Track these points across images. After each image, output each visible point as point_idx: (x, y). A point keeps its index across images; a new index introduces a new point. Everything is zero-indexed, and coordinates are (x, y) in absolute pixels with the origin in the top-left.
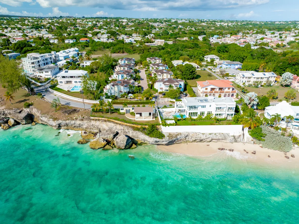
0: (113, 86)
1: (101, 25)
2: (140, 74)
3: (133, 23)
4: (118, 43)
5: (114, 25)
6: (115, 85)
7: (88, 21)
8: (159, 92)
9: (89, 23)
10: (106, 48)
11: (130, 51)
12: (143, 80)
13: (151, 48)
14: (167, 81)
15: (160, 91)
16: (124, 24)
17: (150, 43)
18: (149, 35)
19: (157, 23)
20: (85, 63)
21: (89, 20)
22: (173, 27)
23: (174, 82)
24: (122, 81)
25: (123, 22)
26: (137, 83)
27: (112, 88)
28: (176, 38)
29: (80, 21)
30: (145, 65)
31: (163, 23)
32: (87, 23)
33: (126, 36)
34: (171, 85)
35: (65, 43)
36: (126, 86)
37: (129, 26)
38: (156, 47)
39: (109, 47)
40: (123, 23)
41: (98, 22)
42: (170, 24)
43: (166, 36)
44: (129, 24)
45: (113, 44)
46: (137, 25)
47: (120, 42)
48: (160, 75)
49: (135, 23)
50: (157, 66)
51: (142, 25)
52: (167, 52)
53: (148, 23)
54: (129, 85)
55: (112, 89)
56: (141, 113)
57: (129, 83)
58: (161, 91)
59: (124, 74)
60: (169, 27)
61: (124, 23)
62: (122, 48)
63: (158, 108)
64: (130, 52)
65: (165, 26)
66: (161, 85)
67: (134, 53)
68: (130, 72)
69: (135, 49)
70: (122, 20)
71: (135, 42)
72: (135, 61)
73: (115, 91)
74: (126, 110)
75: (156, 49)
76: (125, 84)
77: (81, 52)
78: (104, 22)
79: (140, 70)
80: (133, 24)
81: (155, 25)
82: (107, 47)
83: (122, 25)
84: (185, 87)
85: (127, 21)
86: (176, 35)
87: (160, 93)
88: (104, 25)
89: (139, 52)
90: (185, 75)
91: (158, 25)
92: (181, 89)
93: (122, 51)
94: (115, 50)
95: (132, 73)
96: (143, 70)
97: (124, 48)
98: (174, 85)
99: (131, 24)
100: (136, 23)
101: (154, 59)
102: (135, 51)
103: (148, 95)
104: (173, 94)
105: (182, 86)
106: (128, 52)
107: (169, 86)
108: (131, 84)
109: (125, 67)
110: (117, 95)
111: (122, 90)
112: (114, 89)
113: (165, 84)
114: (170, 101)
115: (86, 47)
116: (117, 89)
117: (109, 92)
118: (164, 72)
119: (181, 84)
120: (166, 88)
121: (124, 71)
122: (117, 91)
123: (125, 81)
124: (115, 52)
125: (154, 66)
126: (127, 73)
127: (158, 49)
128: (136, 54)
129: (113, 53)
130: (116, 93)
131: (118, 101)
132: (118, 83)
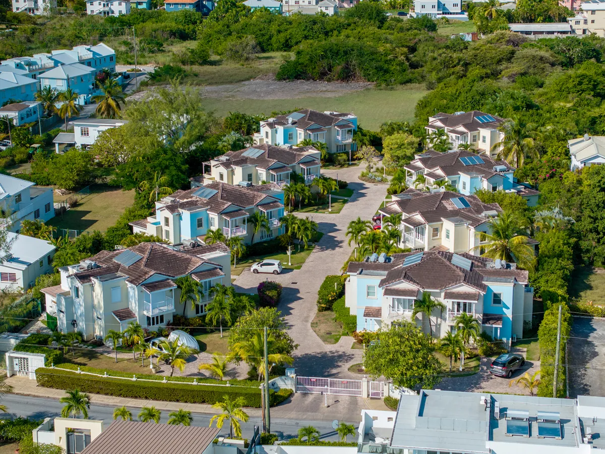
0: (83, 278)
4: (351, 20)
6: (95, 276)
8: (356, 335)
10: (275, 46)
11: (386, 71)
17: (544, 21)
20: (77, 130)
24: (146, 255)
26: (276, 267)
27: (77, 289)
30: (398, 158)
34: (429, 295)
35: (85, 14)
36: (153, 286)
39: (294, 41)
48: (417, 225)
50: (443, 169)
52: (580, 83)
54: (179, 281)
55: (77, 295)
59: (212, 210)
66: (370, 291)
71: (467, 15)
73: (91, 307)
75: (541, 59)
76: (152, 275)
77: (133, 67)
79: (366, 185)
82: (283, 40)
92: (500, 326)
93: (338, 69)
95: (263, 205)
96: (379, 186)
98: (450, 296)
101: (466, 125)
102: (420, 70)
104: (404, 354)
105: (508, 308)
106: (371, 75)
107: (415, 300)
108: (193, 275)
109: (257, 168)
110: (102, 333)
111: (134, 305)
112: (84, 294)
113: (390, 290)
114: (386, 395)
115: (176, 39)
116: (99, 295)
117: (63, 312)
118: (451, 209)
119: (500, 294)
120: (401, 312)
121: (218, 189)
122: (103, 309)
123: (163, 252)
124: (304, 73)
125: (429, 169)
126: (225, 207)
127: (554, 59)
128: (417, 85)
129: (291, 75)
130: (96, 318)
131: (78, 372)
132: (120, 265)
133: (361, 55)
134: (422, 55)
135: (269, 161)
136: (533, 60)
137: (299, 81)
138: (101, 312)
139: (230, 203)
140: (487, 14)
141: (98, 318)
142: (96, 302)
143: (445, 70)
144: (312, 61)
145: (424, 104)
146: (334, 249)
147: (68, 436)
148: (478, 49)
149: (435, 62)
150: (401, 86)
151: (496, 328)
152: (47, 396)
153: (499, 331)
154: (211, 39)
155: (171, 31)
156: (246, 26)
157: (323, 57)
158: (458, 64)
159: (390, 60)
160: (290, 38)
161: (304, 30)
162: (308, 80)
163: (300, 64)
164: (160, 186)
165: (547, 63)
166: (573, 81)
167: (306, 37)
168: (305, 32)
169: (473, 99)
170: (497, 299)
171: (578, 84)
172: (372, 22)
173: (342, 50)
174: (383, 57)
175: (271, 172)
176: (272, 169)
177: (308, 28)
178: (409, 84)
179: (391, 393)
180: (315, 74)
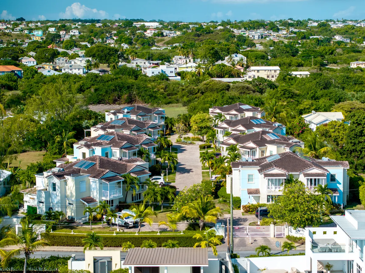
0: (60, 176)
1: (74, 38)
2: (180, 158)
3: (180, 30)
4: (117, 76)
5: (115, 38)
6: (69, 174)
7: (34, 27)
8: (244, 207)
9: (35, 33)
11: (156, 97)
12: (186, 174)
13: (229, 86)
14: (277, 163)
15: (247, 200)
16: (149, 34)
17: (229, 77)
18: (226, 58)
19: (259, 31)
21: (37, 26)
22: (313, 39)
23: (306, 166)
24: (98, 162)
25: (144, 28)
26: (162, 180)
27: (54, 185)
28: (323, 65)
29: (7, 28)
30: (201, 128)
31: (278, 30)
32: (26, 32)
33: (151, 62)
34: (292, 176)
36: (109, 179)
37: (167, 39)
38: (250, 83)
39: (85, 87)
40: (145, 31)
41: (65, 30)
42: (303, 33)
43: (287, 60)
44: (165, 34)
45: (98, 79)
46: (191, 37)
47: (123, 74)
48: (251, 149)
49: (184, 30)
50: (244, 126)
51: (208, 36)
53: (229, 31)
54: (125, 177)
55: (54, 189)
56: (158, 268)
57: (124, 168)
58: (255, 203)
59: (114, 146)
60: (299, 41)
61: (148, 31)
62: (128, 87)
63: (233, 256)
64: (156, 100)
65: (285, 38)
66: (250, 178)
67: (169, 103)
68: (137, 141)
69: (175, 92)
70: (142, 23)
71: (179, 78)
72: (166, 118)
73: (64, 197)
74: (95, 261)
75: (248, 88)
76: (108, 172)
78: (85, 31)
79: (183, 145)
80: (178, 33)
81: (250, 36)
82: (78, 87)
83: (143, 37)
84: (350, 192)
85: (161, 26)
86: (322, 56)
87: (249, 210)
88: (82, 38)
89: (185, 99)
90: (353, 154)
91: (262, 37)
92: (337, 194)
93: (125, 96)
94: (103, 92)
95: (145, 144)
96: (191, 146)
97: (135, 87)
98: (306, 175)
99: (172, 35)
100: (190, 31)
101: (236, 110)
102: (175, 96)
103: (195, 209)
105: (340, 184)
106: (147, 100)
107: (285, 179)
108: (131, 173)
109: (123, 131)
110: (73, 214)
111: (95, 194)
112: (61, 188)
113: (267, 174)
114: (286, 234)
115: (5, 90)
116: (72, 187)
117: (43, 203)
118: (269, 140)
119: (335, 175)
120: (273, 189)
121: (114, 135)
122: (74, 197)
123: (107, 160)
124: (103, 100)
125: (233, 127)
126: (123, 144)
127: (254, 89)
128: (176, 105)
129: (96, 101)
130: (67, 204)
131: (72, 233)
132: (80, 169)
133: (138, 88)
134: (172, 89)
135: (131, 126)
136: (243, 89)
137: (101, 105)
138: (73, 199)
139: (126, 142)
140: (197, 73)
141: (70, 204)
142: (68, 193)
143: (191, 95)
144: (107, 93)
145: (193, 108)
146: (189, 173)
147: (94, 263)
148: (208, 84)
149: (184, 92)
150: (166, 105)
151: (335, 196)
152: (53, 250)
153: (337, 198)
154: (32, 87)
155: (2, 85)
156: (53, 80)
157: (114, 90)
158: (198, 92)
159: (156, 91)
160: (83, 86)
161: (91, 81)
162: (106, 104)
163: (100, 95)
164: (68, 139)
165: (251, 90)
166: (280, 93)
167: (93, 85)
168: (92, 82)
169: (227, 101)
170: (333, 178)
171: (283, 94)
172: (131, 77)
173: (126, 86)
174: (151, 89)
175: (133, 132)
176: (134, 131)
177: (93, 80)
178: (170, 104)
179: (290, 233)
180: (110, 101)
